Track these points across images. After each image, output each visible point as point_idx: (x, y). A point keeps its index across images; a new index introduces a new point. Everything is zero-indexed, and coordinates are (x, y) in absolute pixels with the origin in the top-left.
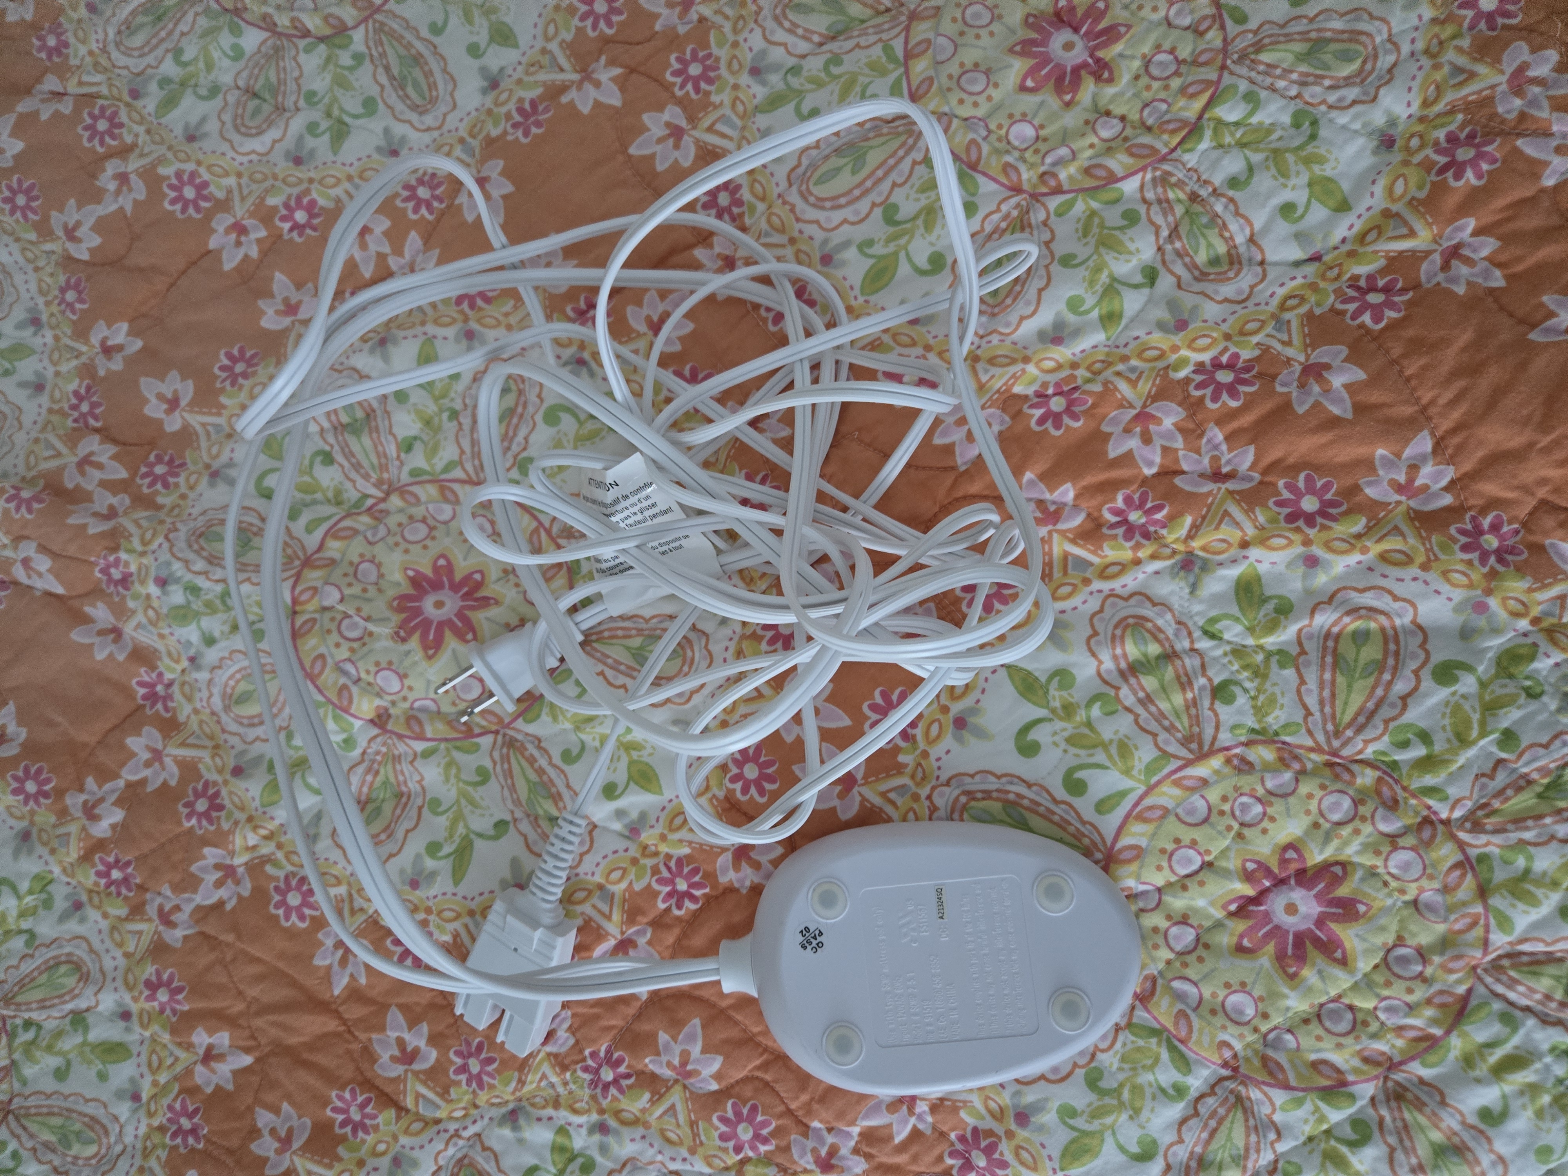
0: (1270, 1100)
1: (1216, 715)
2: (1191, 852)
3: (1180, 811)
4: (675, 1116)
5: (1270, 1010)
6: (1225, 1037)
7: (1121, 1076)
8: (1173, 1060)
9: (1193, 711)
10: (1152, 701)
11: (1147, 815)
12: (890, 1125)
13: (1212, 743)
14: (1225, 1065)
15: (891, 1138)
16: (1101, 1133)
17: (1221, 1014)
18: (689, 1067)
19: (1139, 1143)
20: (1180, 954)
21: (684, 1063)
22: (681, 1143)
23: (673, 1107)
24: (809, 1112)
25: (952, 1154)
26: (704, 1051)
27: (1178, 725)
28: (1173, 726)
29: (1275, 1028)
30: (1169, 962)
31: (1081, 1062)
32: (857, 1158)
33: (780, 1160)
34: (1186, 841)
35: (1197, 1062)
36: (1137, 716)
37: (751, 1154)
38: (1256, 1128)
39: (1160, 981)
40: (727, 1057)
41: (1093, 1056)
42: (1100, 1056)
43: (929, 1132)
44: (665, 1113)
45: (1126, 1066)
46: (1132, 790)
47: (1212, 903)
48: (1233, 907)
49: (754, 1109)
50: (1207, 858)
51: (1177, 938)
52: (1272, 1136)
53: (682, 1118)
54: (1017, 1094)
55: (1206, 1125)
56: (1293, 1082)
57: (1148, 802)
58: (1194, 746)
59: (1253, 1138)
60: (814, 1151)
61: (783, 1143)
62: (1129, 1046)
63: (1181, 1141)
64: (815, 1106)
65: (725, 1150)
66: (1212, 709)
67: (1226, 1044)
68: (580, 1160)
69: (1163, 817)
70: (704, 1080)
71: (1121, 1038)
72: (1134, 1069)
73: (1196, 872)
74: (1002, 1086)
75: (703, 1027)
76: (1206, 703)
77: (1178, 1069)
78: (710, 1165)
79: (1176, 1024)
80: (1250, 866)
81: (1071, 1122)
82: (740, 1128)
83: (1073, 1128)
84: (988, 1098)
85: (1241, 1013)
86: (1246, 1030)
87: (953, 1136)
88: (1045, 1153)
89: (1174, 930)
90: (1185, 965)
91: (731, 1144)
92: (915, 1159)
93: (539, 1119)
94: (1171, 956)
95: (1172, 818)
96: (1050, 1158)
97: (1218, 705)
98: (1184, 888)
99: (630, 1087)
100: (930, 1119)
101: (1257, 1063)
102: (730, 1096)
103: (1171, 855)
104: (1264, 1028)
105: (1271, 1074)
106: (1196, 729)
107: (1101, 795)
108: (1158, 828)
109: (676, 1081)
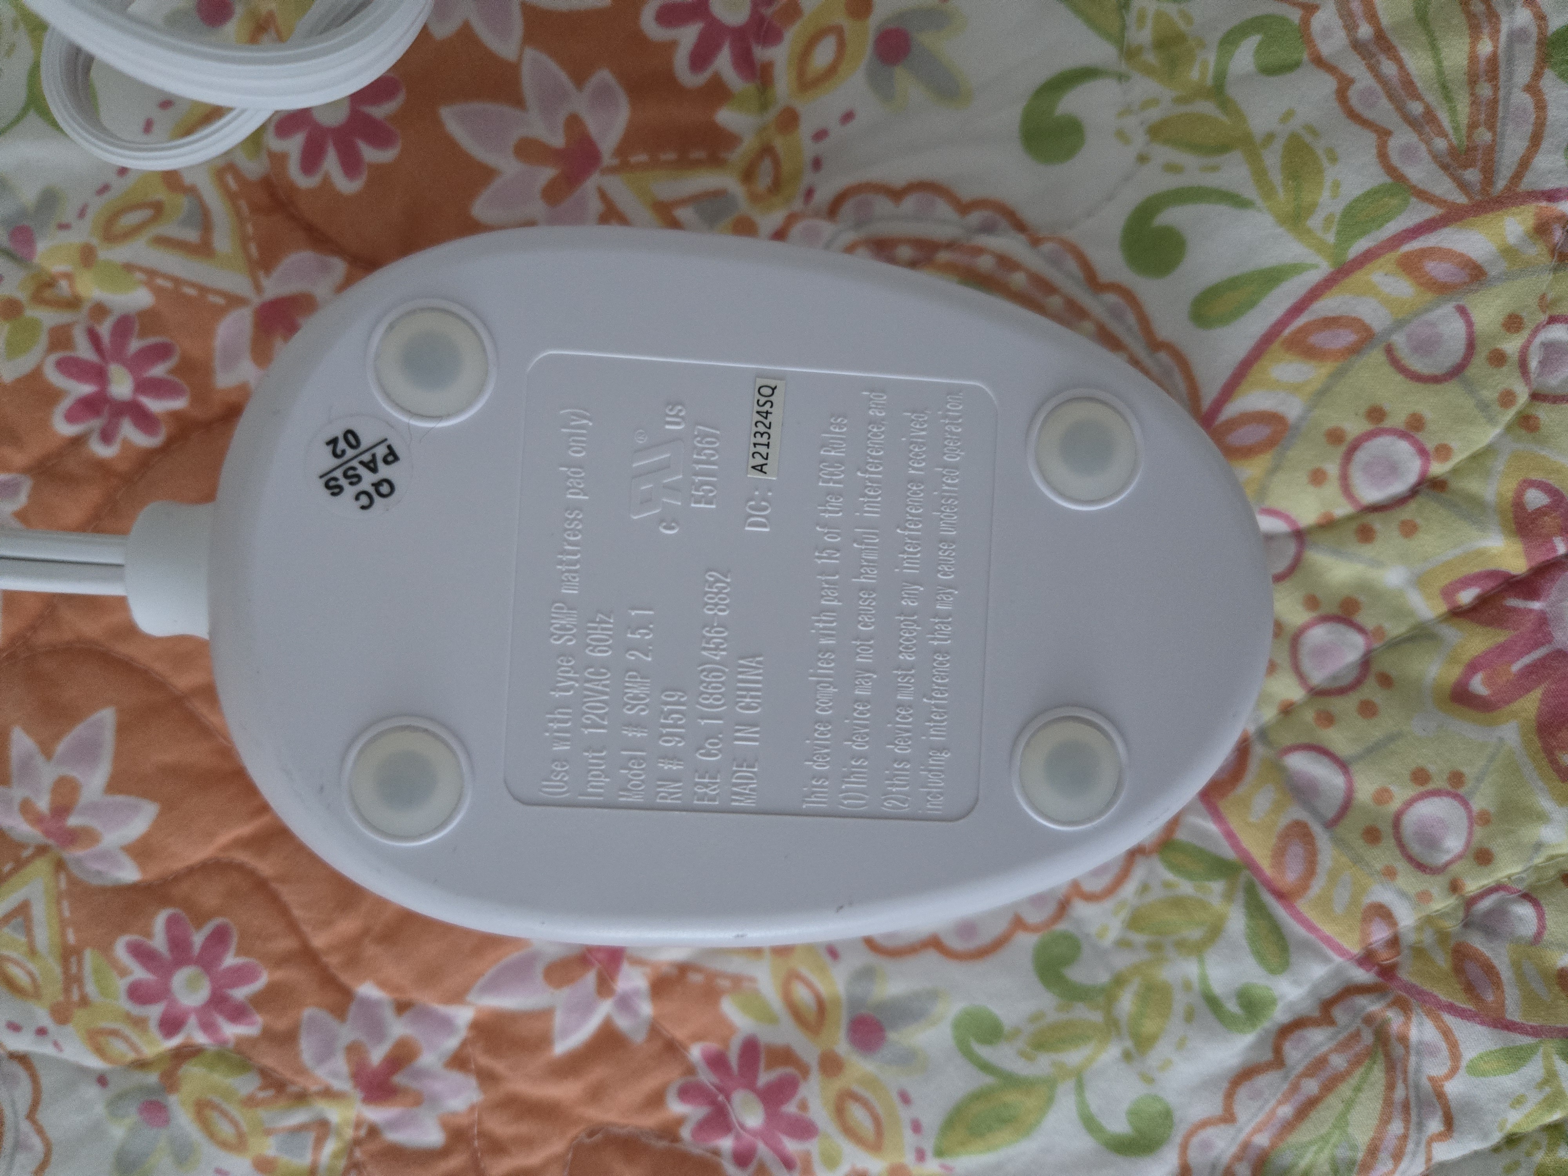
0: (1453, 1047)
1: (1541, 106)
2: (1403, 447)
3: (1399, 340)
4: (28, 929)
5: (1497, 847)
6: (1383, 895)
7: (1122, 961)
8: (1253, 937)
9: (1485, 90)
10: (1389, 49)
11: (1317, 339)
12: (546, 1014)
13: (1518, 176)
14: (1367, 959)
15: (544, 1041)
17: (1389, 842)
18: (73, 821)
20: (1317, 693)
21: (61, 810)
22: (36, 994)
24: (353, 961)
25: (686, 1093)
26: (114, 786)
27: (1443, 117)
28: (1430, 116)
29: (1498, 888)
30: (1287, 710)
31: (1034, 917)
32: (457, 1077)
33: (269, 1061)
34: (1397, 418)
35: (1306, 947)
36: (1344, 84)
37: (201, 1038)
38: (1406, 1107)
39: (1259, 751)
40: (168, 806)
41: (1063, 907)
42: (1082, 909)
43: (639, 1037)
45: (1139, 938)
46: (1296, 269)
47: (1420, 581)
48: (1466, 597)
49: (220, 938)
50: (1437, 469)
51: (1321, 653)
52: (1435, 1125)
53: (43, 936)
54: (867, 974)
55: (1295, 1088)
56: (1514, 1012)
57: (1327, 306)
58: (1472, 175)
59: (1396, 1127)
60: (354, 1051)
61: (281, 1024)
62: (1157, 893)
63: (1228, 1117)
64: (371, 950)
65: (139, 1023)
66: (1533, 89)
67: (1382, 913)
69: (1355, 350)
70: (104, 856)
71: (1139, 873)
72: (1155, 947)
73: (1400, 501)
74: (833, 952)
75: (123, 729)
76: (1523, 72)
77: (1260, 957)
78: (100, 1051)
79: (1279, 854)
80: (1535, 499)
81: (984, 1052)
82: (180, 978)
83: (986, 1067)
84: (793, 976)
85: (1432, 843)
86: (1436, 886)
87: (696, 1052)
88: (905, 1115)
89: (1319, 634)
90: (1327, 719)
91: (155, 1012)
92: (595, 1094)
94: (1295, 693)
95: (1376, 356)
96: (917, 1127)
97: (1550, 82)
98: (1366, 534)
100: (646, 1009)
101: (1443, 961)
102: (165, 901)
103: (1354, 447)
104: (1472, 886)
105: (1470, 989)
106: (1484, 136)
107: (1214, 275)
108: (1337, 375)
109: (42, 850)
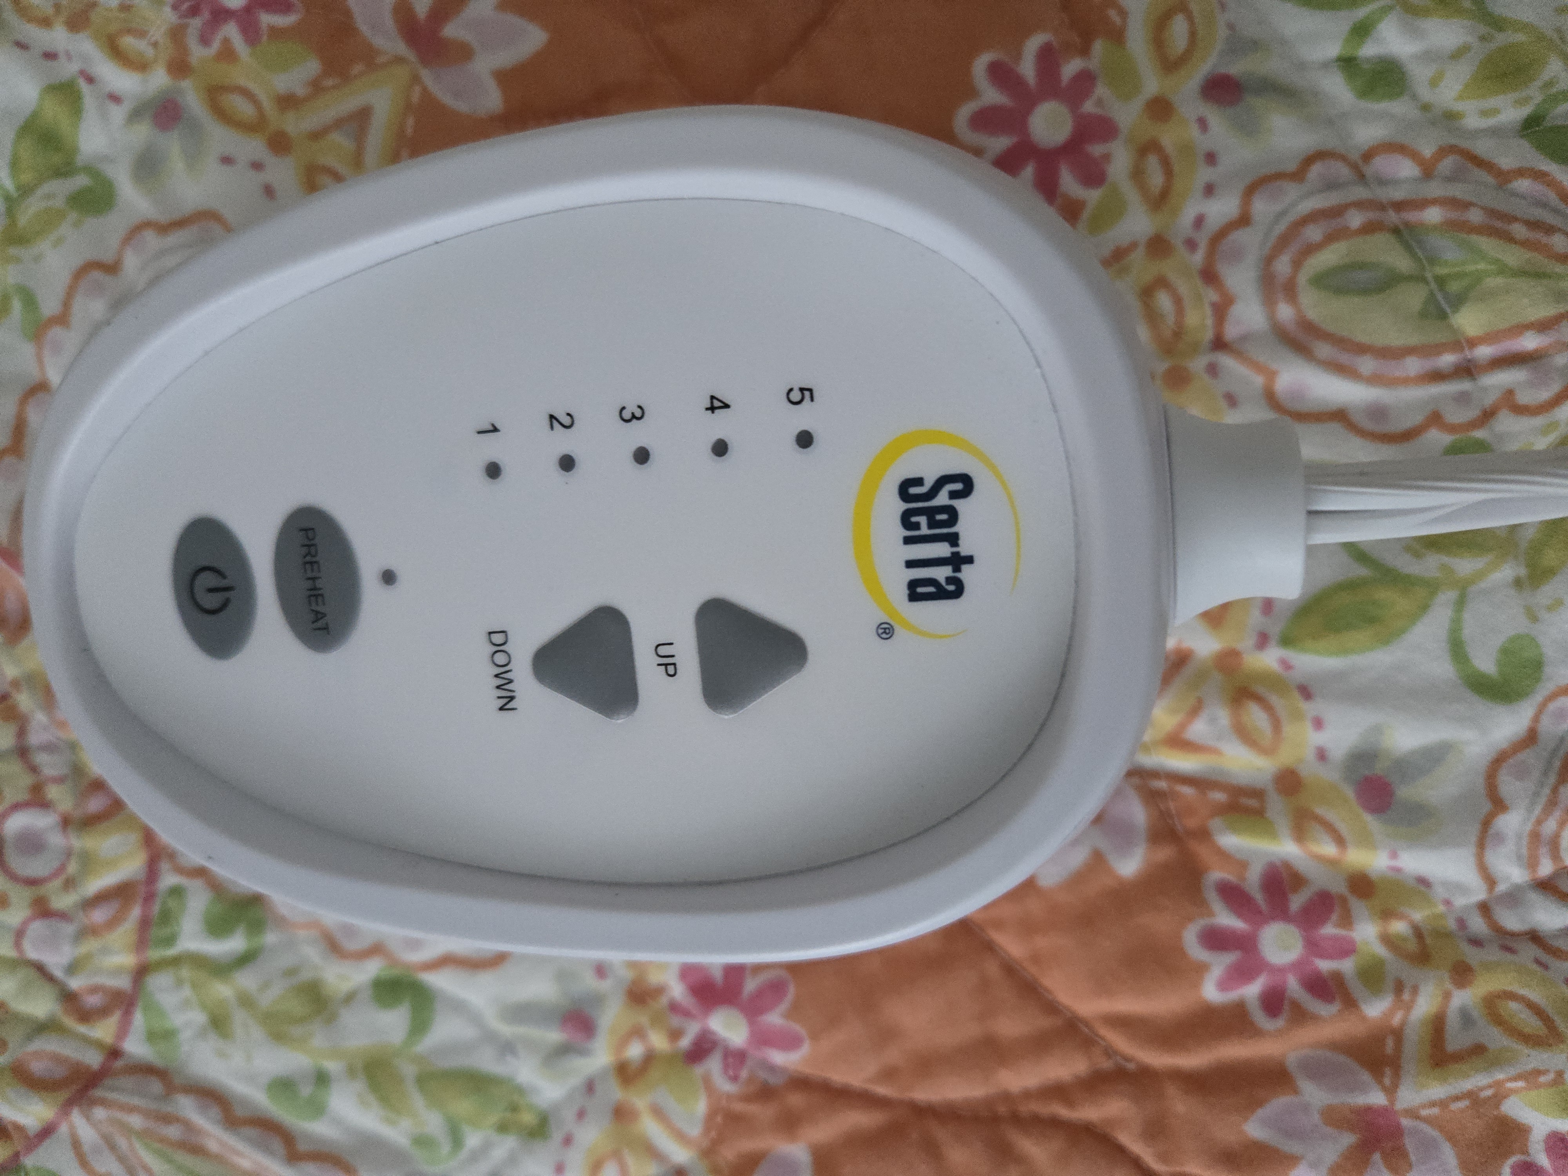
16: (1432, 587)
19: (1505, 651)
23: (363, 116)
44: (338, 124)
68: (81, 181)
93: (21, 46)
99: (276, 33)
